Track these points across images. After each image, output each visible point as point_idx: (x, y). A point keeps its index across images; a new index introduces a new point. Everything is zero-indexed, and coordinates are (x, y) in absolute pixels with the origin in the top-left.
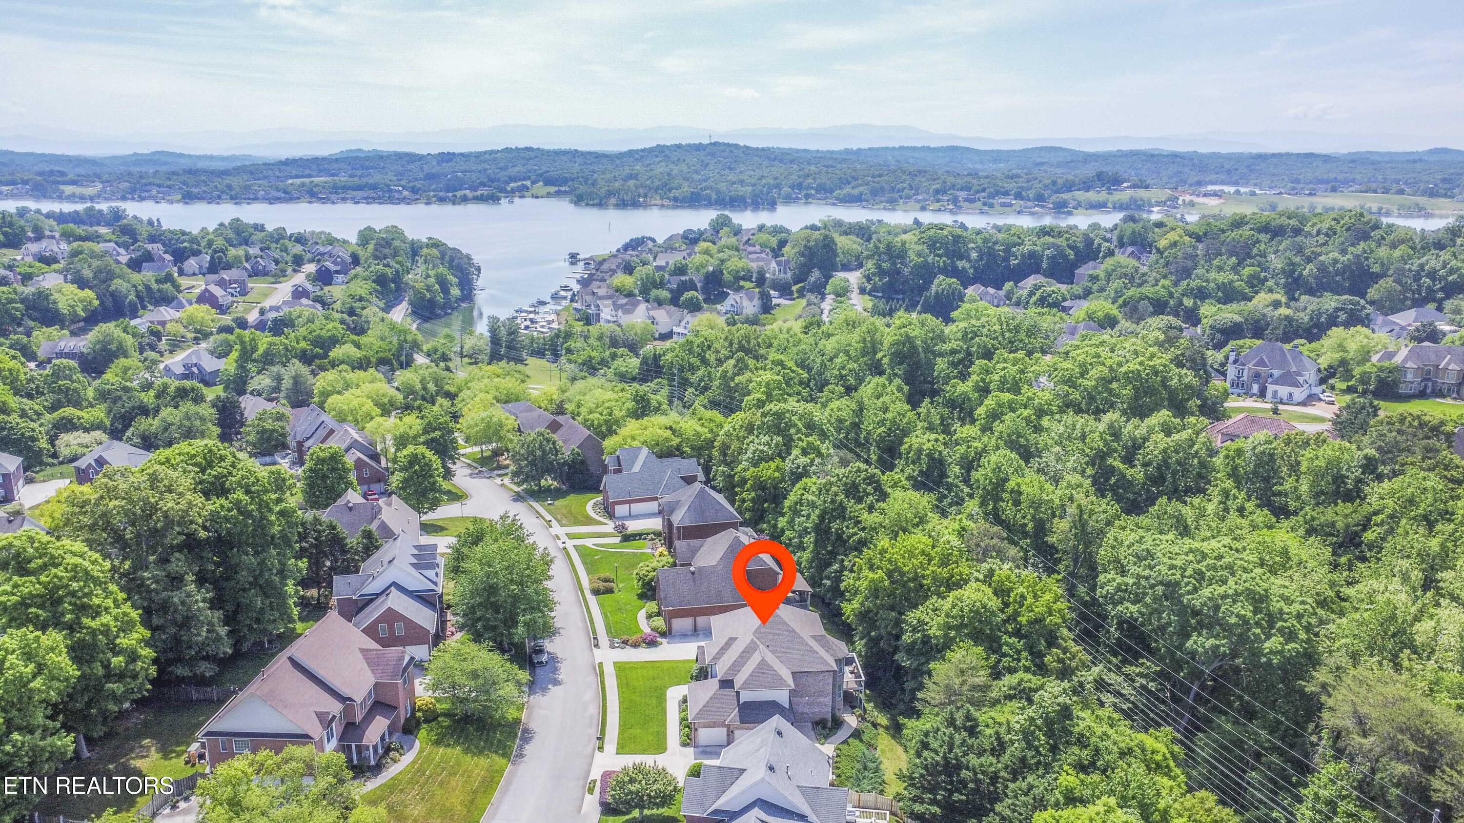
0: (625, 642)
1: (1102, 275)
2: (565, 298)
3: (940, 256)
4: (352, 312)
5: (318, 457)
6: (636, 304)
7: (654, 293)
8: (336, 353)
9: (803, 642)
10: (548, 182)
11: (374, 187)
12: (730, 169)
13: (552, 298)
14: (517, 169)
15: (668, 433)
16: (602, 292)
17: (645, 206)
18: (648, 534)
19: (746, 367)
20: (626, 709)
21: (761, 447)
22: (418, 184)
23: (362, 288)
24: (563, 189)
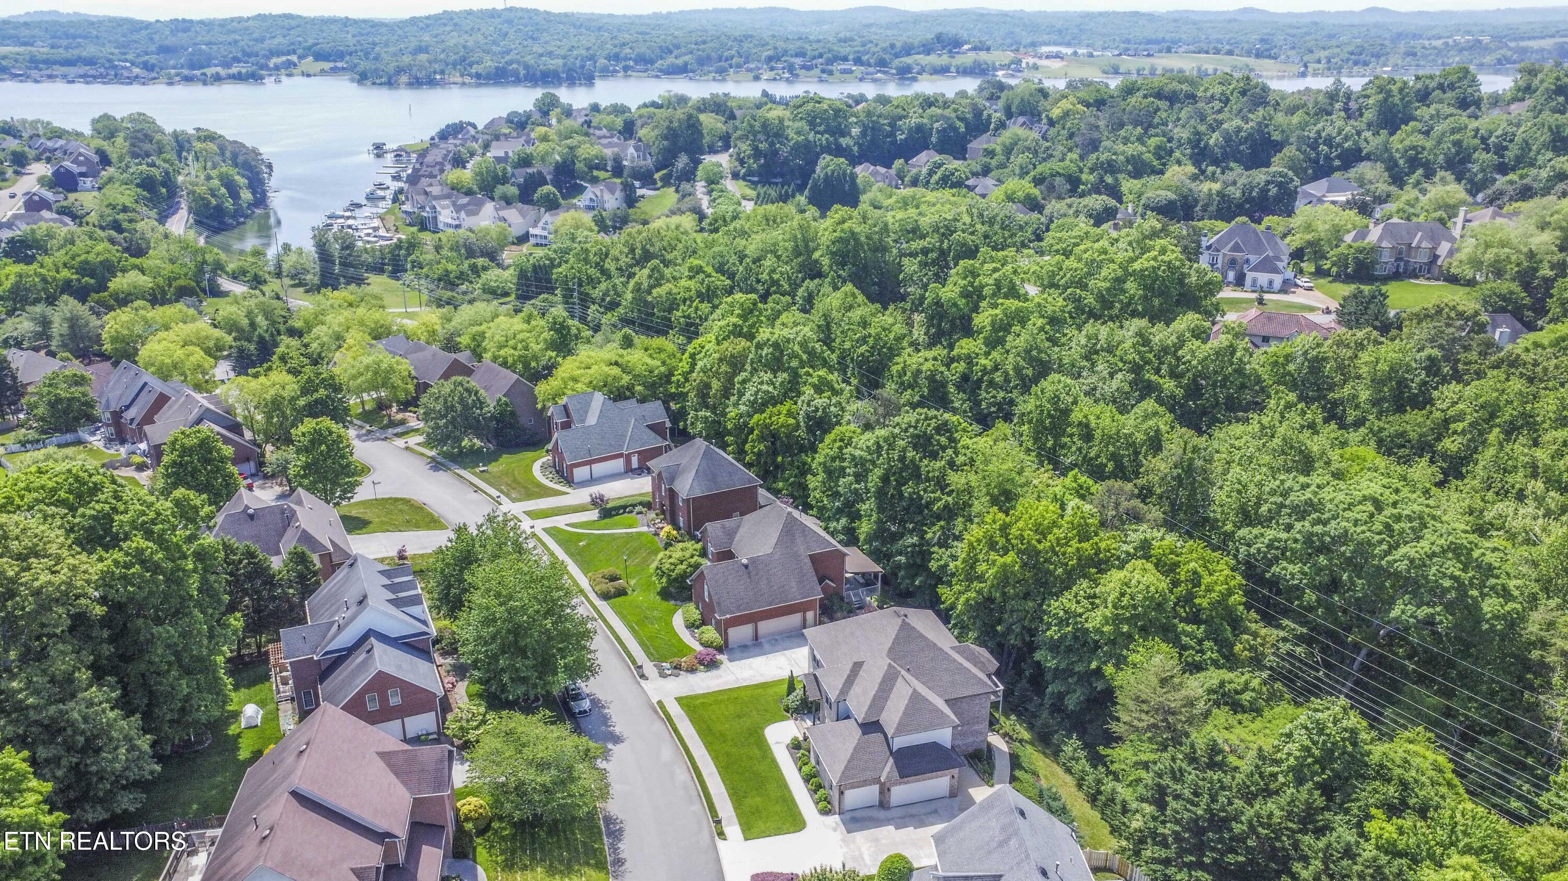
0: (678, 667)
1: (998, 149)
2: (383, 198)
3: (822, 133)
4: (117, 227)
5: (183, 446)
6: (480, 204)
7: (500, 190)
8: (118, 283)
9: (947, 657)
10: (320, 56)
11: (91, 62)
12: (533, 39)
13: (368, 199)
14: (276, 41)
15: (616, 371)
16: (435, 190)
17: (442, 84)
18: (634, 506)
19: (662, 276)
20: (726, 768)
21: (765, 387)
22: (153, 59)
23: (124, 195)
24: (340, 65)
